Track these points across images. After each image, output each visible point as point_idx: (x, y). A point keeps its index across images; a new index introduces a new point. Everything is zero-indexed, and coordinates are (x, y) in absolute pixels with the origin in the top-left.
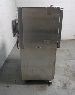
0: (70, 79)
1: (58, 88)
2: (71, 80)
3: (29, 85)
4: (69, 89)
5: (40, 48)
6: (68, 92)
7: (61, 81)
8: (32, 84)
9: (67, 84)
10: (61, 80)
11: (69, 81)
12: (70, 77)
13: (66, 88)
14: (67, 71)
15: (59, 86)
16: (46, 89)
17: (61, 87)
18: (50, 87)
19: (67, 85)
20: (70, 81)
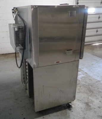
0: (88, 96)
1: (82, 111)
2: (90, 96)
3: (44, 116)
4: (95, 108)
5: (60, 62)
6: (95, 112)
7: (80, 101)
8: (48, 114)
9: (89, 102)
10: (80, 99)
11: (88, 98)
12: (87, 93)
13: (90, 108)
14: (80, 87)
15: (81, 108)
16: (69, 116)
17: (84, 109)
18: (72, 111)
19: (90, 104)
20: (90, 98)
